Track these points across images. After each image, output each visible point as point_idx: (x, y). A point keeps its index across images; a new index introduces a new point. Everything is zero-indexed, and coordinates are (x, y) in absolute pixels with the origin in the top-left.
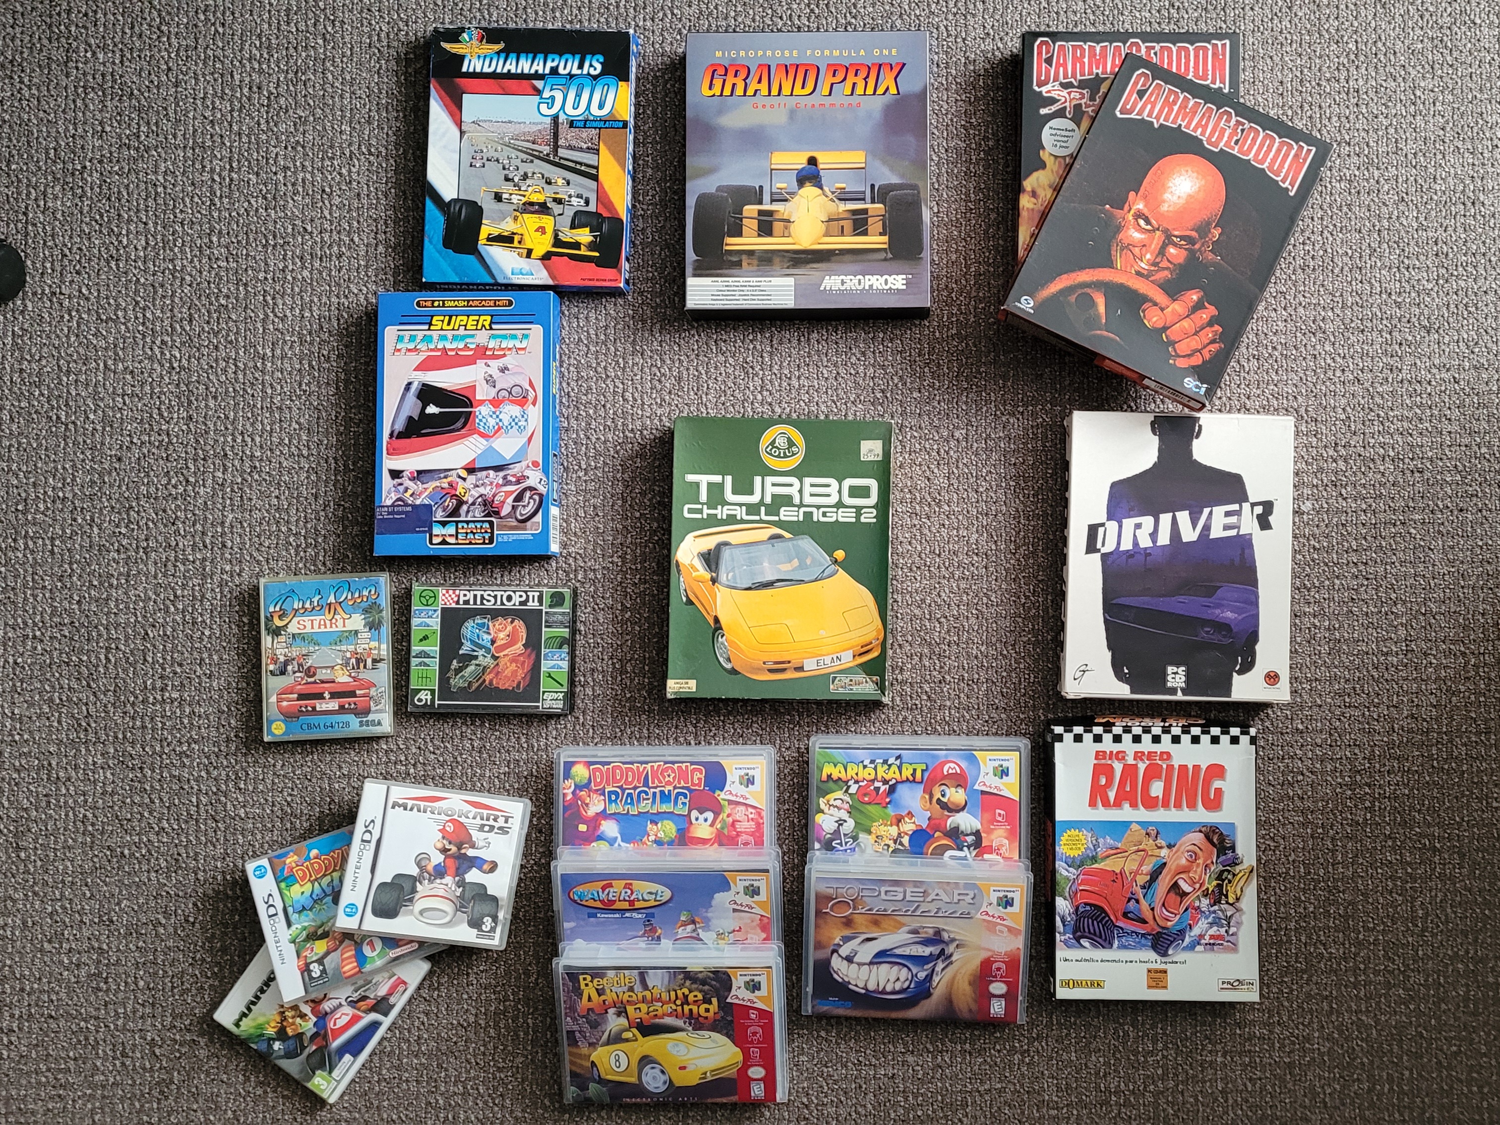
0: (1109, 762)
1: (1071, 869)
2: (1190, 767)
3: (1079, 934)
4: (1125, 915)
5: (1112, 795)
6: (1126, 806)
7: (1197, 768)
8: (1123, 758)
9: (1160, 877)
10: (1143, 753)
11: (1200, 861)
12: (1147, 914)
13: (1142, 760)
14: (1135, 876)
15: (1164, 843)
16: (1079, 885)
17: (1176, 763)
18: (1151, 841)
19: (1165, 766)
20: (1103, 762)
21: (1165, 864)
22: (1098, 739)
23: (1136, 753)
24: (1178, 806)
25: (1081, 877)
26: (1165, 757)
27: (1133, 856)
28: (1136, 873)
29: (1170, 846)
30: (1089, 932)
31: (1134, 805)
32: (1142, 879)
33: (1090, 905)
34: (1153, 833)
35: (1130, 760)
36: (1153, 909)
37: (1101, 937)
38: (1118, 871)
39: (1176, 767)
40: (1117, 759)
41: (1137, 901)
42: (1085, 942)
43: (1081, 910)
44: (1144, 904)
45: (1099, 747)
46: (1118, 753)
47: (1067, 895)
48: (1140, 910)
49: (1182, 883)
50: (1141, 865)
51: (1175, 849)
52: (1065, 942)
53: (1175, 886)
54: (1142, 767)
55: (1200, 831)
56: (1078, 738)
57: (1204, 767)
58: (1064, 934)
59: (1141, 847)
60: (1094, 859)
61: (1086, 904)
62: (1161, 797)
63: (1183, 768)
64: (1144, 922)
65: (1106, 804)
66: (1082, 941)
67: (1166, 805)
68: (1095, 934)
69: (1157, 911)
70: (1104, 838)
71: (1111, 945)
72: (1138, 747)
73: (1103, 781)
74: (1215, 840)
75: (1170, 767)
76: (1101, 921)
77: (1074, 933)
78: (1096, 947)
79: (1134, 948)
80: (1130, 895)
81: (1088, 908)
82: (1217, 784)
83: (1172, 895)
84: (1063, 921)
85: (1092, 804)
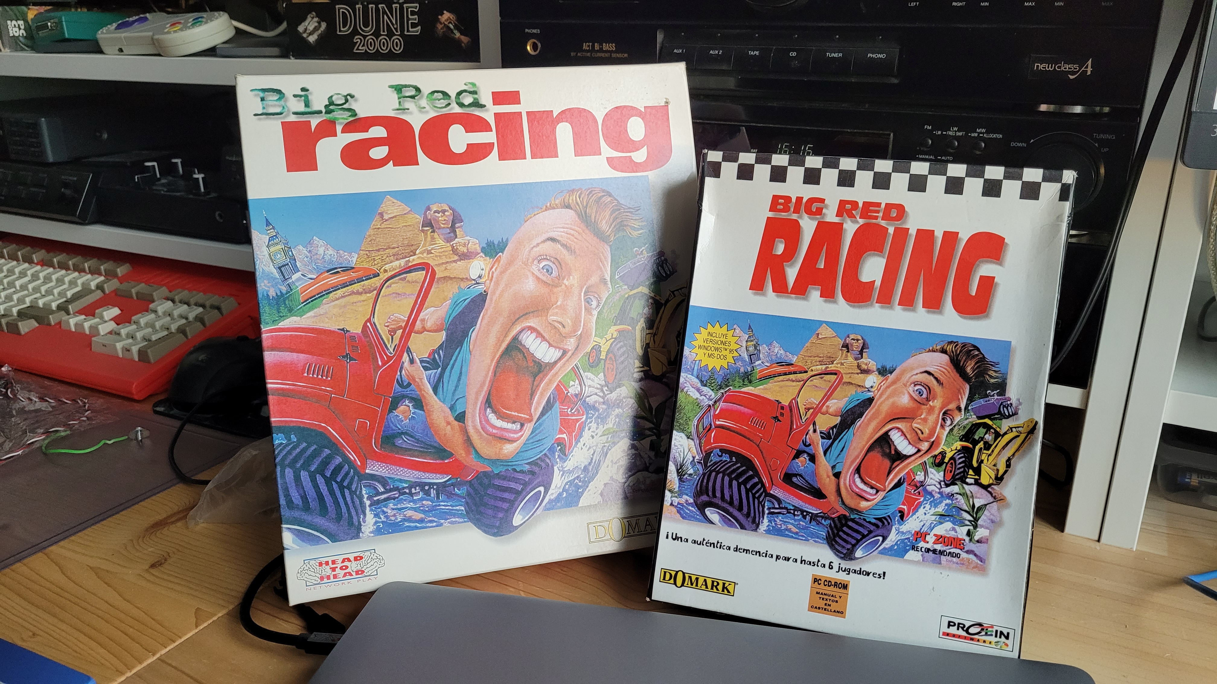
0: (794, 216)
1: (705, 389)
2: (939, 235)
3: (704, 498)
4: (788, 478)
5: (792, 273)
6: (815, 294)
7: (951, 237)
8: (819, 211)
9: (858, 423)
10: (855, 204)
11: (937, 403)
12: (827, 484)
13: (851, 216)
14: (814, 415)
15: (873, 365)
16: (717, 417)
17: (913, 225)
18: (851, 359)
19: (891, 230)
20: (784, 215)
21: (870, 400)
22: (778, 175)
23: (842, 203)
24: (907, 301)
25: (722, 405)
26: (894, 213)
27: (816, 381)
29: (883, 372)
30: (723, 498)
31: (828, 294)
32: (825, 422)
33: (731, 453)
34: (856, 346)
35: (831, 216)
36: (837, 475)
37: (740, 509)
38: (785, 403)
39: (913, 232)
40: (809, 212)
41: (813, 458)
42: (712, 514)
43: (714, 458)
45: (779, 189)
46: (812, 200)
47: (693, 430)
48: (815, 474)
49: (896, 438)
50: (828, 396)
51: (891, 377)
52: (680, 509)
53: (884, 440)
54: (850, 228)
55: (944, 351)
56: (745, 173)
57: (964, 237)
58: (680, 494)
59: (832, 367)
60: (747, 378)
61: (723, 451)
62: (878, 284)
63: (926, 236)
64: (818, 494)
65: (780, 288)
66: (708, 511)
67: (885, 299)
68: (731, 503)
69: (845, 480)
70: (770, 344)
71: (756, 526)
72: (847, 193)
73: (780, 248)
74: (969, 370)
75: (901, 233)
76: (745, 482)
77: (697, 494)
78: (731, 525)
79: (795, 536)
80: (801, 446)
81: (726, 458)
82: (986, 269)
83: (876, 455)
84: (680, 472)
85: (757, 285)
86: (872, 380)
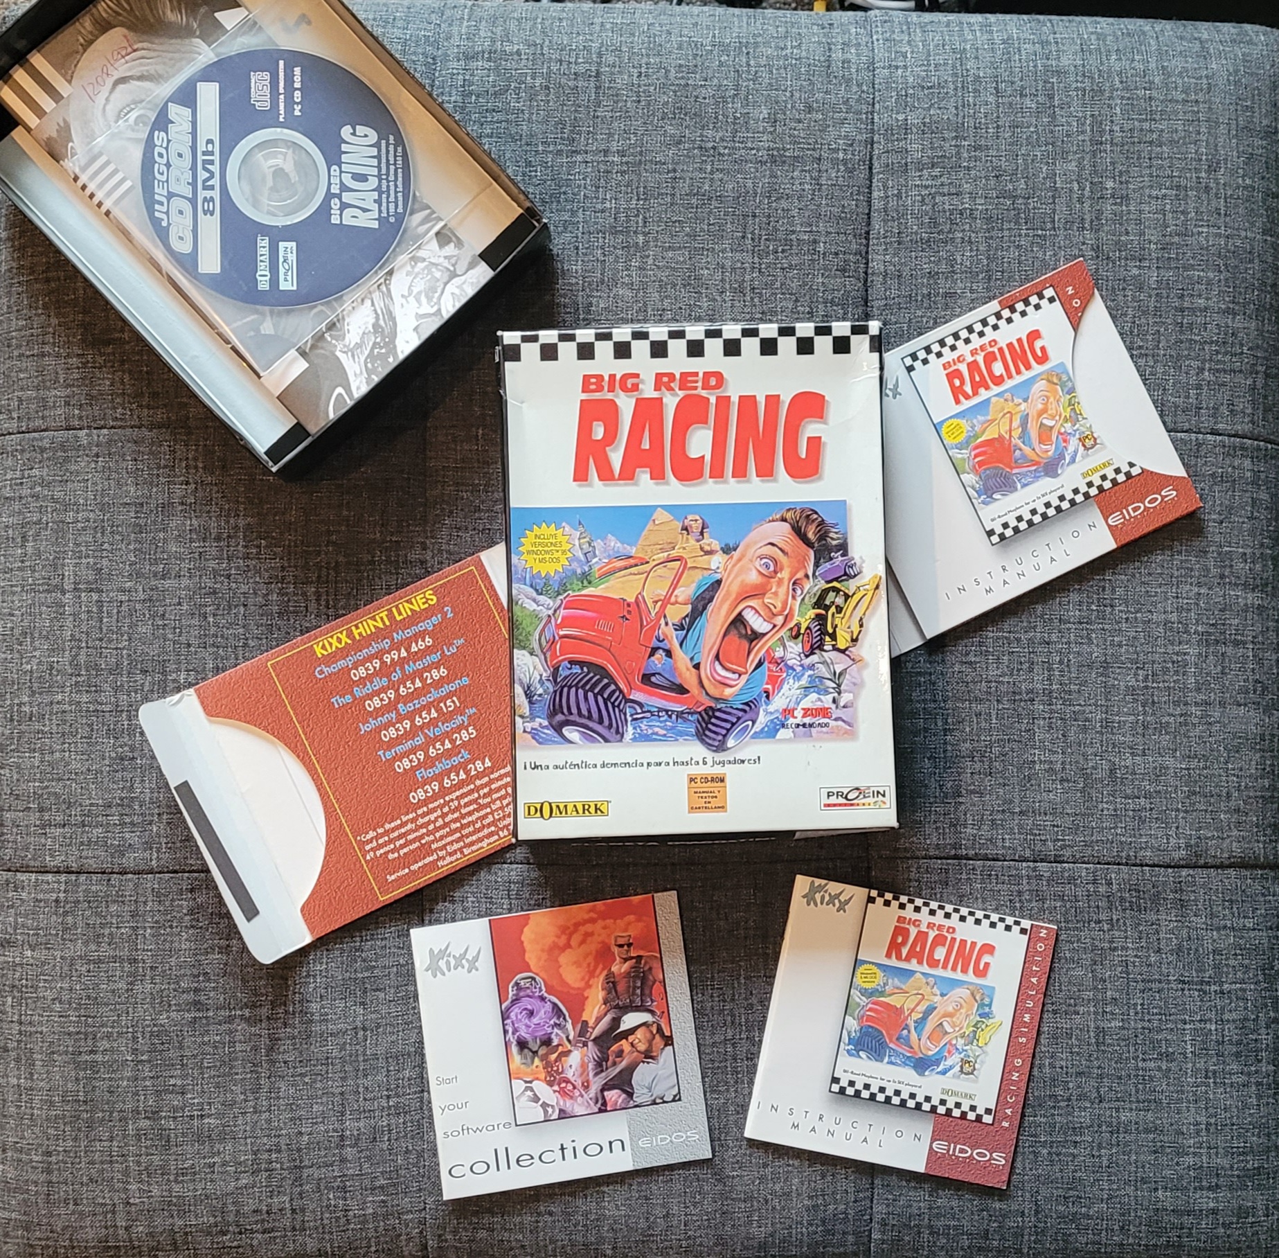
0: (610, 396)
1: (541, 598)
2: (761, 400)
3: (560, 717)
4: (646, 678)
5: (616, 457)
6: (644, 476)
7: (773, 401)
8: (635, 388)
9: (710, 607)
10: (671, 376)
11: (785, 574)
12: (688, 677)
13: (670, 389)
14: (663, 607)
15: (716, 545)
16: (559, 627)
17: (734, 391)
18: (692, 542)
19: (713, 400)
20: (597, 396)
21: (719, 582)
22: (586, 352)
23: (659, 376)
24: (740, 472)
25: (562, 612)
26: (713, 382)
27: (661, 570)
28: (666, 601)
29: (727, 550)
30: (580, 714)
31: (658, 475)
32: (677, 613)
33: (581, 664)
34: (696, 527)
35: (648, 391)
36: (697, 666)
37: (601, 722)
38: (631, 599)
39: (735, 399)
40: (624, 388)
41: (669, 653)
42: (571, 733)
43: (563, 673)
44: (682, 658)
45: (588, 367)
46: (625, 377)
47: (536, 646)
48: (674, 669)
49: (749, 616)
50: (674, 586)
51: (736, 554)
52: (534, 734)
53: (739, 621)
54: (671, 402)
55: (784, 520)
56: (549, 353)
57: (786, 399)
58: (532, 718)
59: (674, 553)
60: (586, 578)
61: (572, 662)
62: (708, 458)
63: (748, 402)
64: (681, 690)
65: (606, 474)
66: (566, 731)
67: (717, 473)
68: (590, 717)
69: (705, 671)
70: (604, 539)
71: (620, 734)
72: (661, 365)
73: (599, 432)
74: (811, 535)
75: (724, 402)
76: (601, 692)
77: (552, 715)
78: (593, 740)
79: (664, 739)
80: (654, 643)
81: (576, 669)
82: (811, 429)
83: (733, 638)
84: (529, 694)
85: (580, 475)
86: (717, 561)
